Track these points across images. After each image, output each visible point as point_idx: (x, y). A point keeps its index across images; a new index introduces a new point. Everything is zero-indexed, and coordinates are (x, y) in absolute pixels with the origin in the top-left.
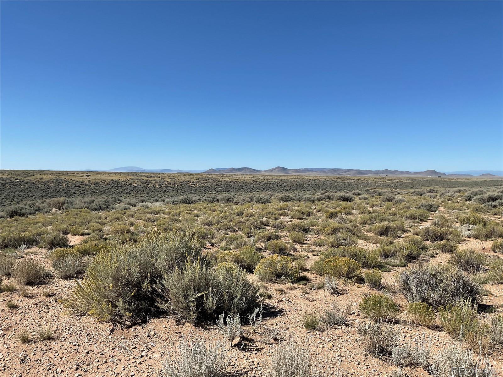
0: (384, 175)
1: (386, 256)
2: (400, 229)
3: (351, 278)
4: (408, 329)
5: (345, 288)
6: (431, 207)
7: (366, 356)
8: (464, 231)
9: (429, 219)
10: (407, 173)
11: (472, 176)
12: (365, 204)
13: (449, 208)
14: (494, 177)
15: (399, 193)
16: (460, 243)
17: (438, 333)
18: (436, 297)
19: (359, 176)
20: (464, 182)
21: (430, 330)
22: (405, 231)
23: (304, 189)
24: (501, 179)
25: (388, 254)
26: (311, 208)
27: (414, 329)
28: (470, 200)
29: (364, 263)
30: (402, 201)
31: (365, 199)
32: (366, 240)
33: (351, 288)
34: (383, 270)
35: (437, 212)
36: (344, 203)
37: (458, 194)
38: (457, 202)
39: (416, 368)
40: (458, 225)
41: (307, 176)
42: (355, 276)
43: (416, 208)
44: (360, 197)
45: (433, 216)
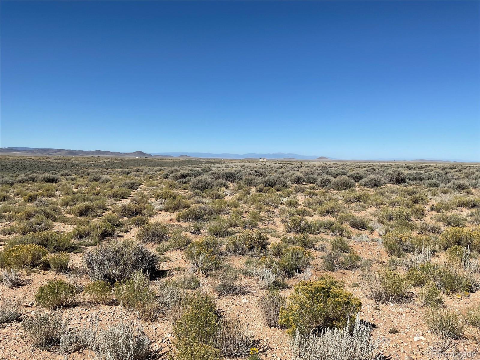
0: (96, 156)
1: (81, 237)
2: (99, 208)
3: (37, 265)
4: (86, 310)
5: (29, 278)
6: (133, 185)
7: (33, 351)
8: (157, 205)
9: (130, 197)
10: (118, 154)
11: (172, 157)
12: (71, 185)
13: (149, 186)
14: (189, 158)
15: (108, 173)
16: (153, 216)
17: (115, 308)
18: (117, 272)
19: (70, 156)
20: (166, 162)
21: (107, 306)
22: (106, 210)
23: (7, 171)
24: (194, 160)
25: (83, 234)
26: (8, 192)
27: (92, 308)
28: (167, 178)
29: (56, 247)
30: (108, 180)
31: (73, 179)
32: (64, 222)
33: (36, 276)
34: (76, 251)
35: (139, 189)
36: (48, 185)
37: (159, 173)
38: (157, 180)
39: (84, 351)
40: (153, 200)
41: (11, 156)
42: (41, 263)
43: (120, 186)
44: (68, 177)
45: (134, 194)
